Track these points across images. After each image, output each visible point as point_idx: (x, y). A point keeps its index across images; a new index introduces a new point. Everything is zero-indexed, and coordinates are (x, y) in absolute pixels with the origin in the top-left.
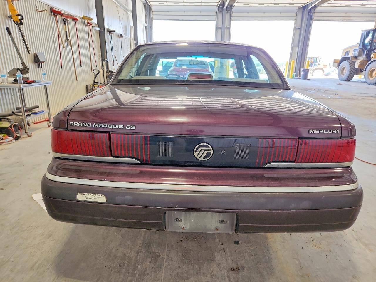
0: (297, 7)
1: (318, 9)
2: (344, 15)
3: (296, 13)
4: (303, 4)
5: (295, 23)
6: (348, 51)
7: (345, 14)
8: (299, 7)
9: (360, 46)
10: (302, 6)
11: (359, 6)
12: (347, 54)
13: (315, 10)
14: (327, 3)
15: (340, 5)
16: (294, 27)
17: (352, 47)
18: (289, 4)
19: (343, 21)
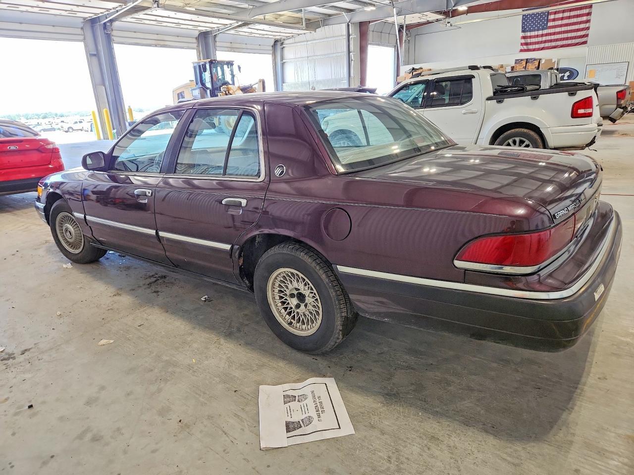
0: (82, 19)
1: (116, 24)
2: (155, 37)
3: (82, 28)
4: (93, 15)
5: (86, 46)
6: (181, 93)
7: (156, 35)
8: (84, 19)
9: (197, 84)
10: (90, 17)
11: (173, 25)
12: (181, 97)
13: (111, 25)
14: (131, 16)
15: (148, 21)
16: (86, 52)
17: (186, 86)
18: (68, 12)
19: (156, 46)
